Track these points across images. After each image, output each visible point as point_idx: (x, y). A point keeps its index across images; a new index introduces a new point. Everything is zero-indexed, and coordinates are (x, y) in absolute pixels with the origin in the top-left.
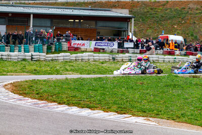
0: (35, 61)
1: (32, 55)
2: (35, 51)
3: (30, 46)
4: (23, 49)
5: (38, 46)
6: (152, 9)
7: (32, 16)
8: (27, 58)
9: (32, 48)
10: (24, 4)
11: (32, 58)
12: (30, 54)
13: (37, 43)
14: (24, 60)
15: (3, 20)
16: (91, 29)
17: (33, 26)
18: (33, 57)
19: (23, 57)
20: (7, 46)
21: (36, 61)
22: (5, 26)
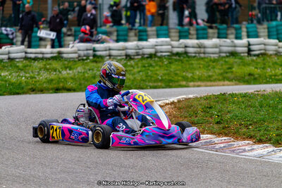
0: (255, 55)
1: (249, 45)
2: (269, 37)
3: (259, 26)
4: (244, 34)
5: (277, 26)
8: (239, 49)
9: (263, 29)
11: (250, 51)
12: (244, 41)
13: (276, 20)
14: (233, 54)
18: (253, 47)
19: (230, 49)
20: (211, 27)
21: (258, 55)
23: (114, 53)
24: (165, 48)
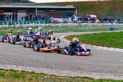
2: (41, 23)
5: (42, 21)
6: (81, 5)
7: (36, 9)
8: (47, 26)
9: (39, 22)
10: (30, 4)
11: (49, 26)
15: (25, 11)
16: (60, 14)
17: (37, 13)
21: (51, 27)
22: (26, 13)
23: (25, 26)
24: (34, 25)
